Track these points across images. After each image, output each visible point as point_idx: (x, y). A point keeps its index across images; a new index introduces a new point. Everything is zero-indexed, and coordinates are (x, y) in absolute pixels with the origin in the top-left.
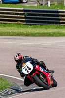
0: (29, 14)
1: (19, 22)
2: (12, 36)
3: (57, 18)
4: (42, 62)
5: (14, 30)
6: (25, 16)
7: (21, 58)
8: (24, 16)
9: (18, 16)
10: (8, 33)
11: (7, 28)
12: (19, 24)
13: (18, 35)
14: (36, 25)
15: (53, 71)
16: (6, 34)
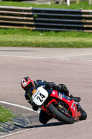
0: (40, 16)
1: (25, 27)
2: (15, 46)
3: (80, 21)
4: (62, 85)
5: (18, 38)
6: (34, 18)
7: (31, 83)
8: (32, 19)
9: (25, 18)
10: (9, 42)
11: (8, 35)
12: (25, 29)
13: (24, 45)
14: (49, 31)
15: (79, 98)
16: (6, 44)
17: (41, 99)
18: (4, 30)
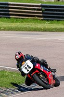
0: (46, 10)
1: (36, 18)
2: (29, 31)
4: (43, 60)
5: (31, 25)
6: (43, 11)
8: (41, 12)
9: (36, 11)
10: (25, 28)
11: (24, 23)
12: (36, 19)
13: (35, 30)
14: (53, 20)
15: (55, 70)
16: (24, 29)
17: (28, 69)
18: (22, 20)
